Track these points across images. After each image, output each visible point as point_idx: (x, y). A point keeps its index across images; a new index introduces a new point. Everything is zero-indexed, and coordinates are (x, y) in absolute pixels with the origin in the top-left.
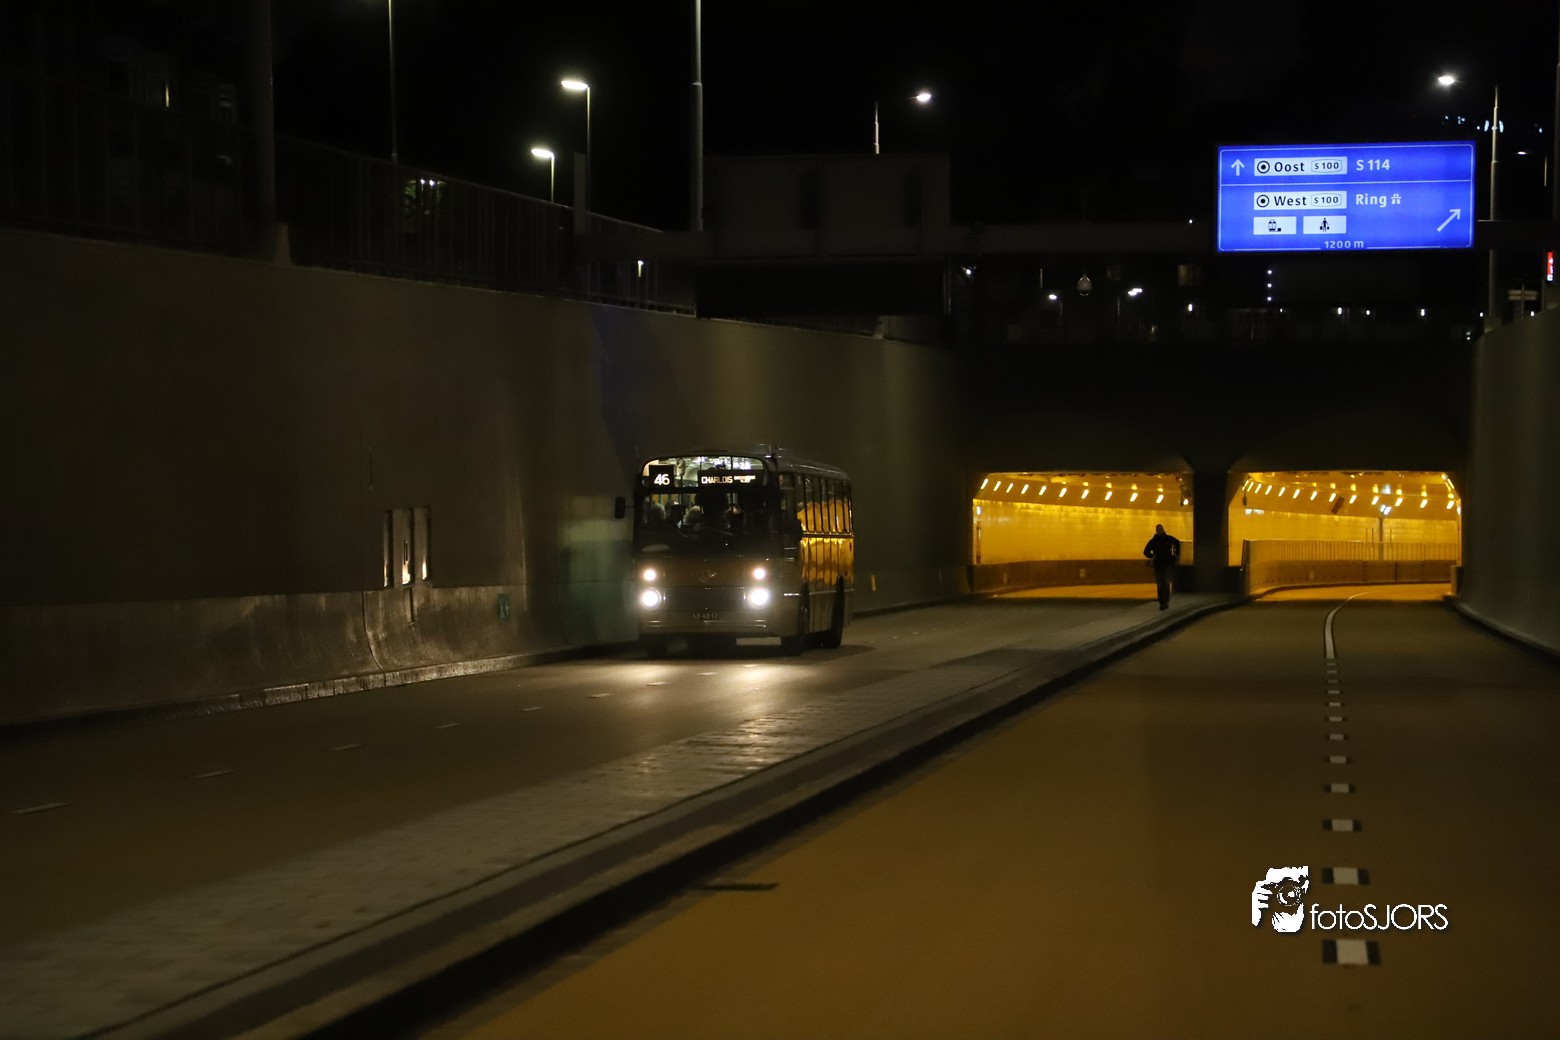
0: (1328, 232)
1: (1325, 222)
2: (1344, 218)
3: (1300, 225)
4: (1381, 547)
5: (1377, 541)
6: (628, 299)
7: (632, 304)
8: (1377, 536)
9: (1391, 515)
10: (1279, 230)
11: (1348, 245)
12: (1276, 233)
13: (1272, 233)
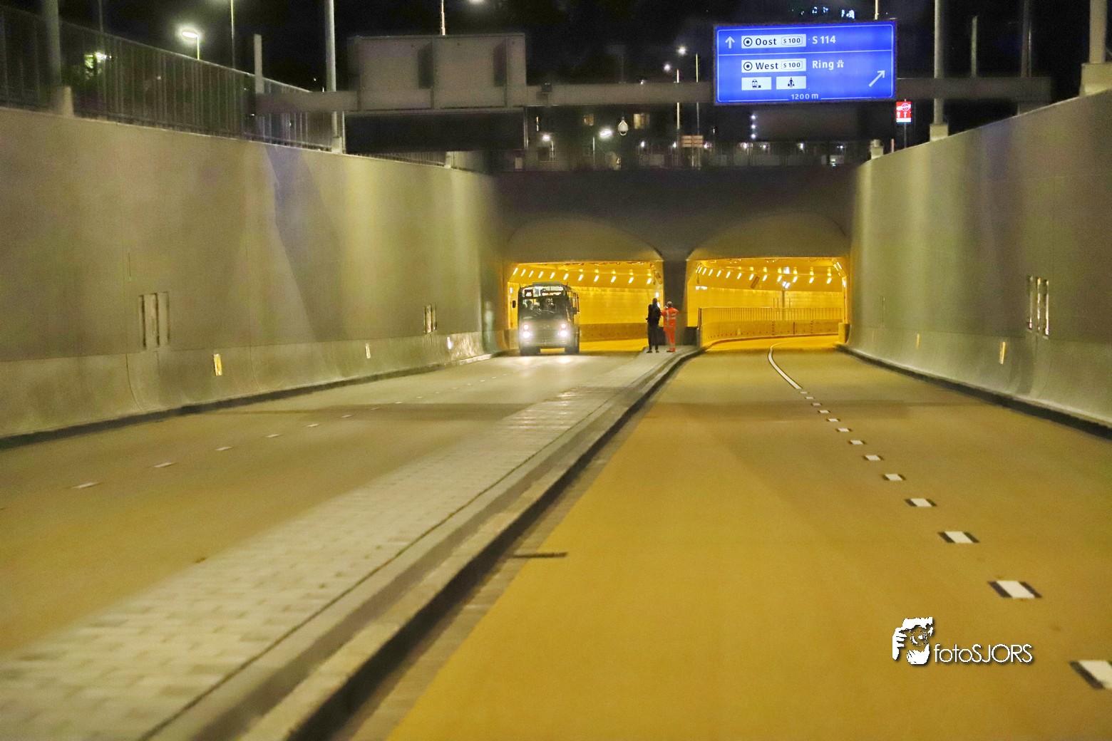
0: (793, 88)
1: (791, 81)
2: (805, 77)
3: (774, 83)
4: (783, 311)
5: (781, 307)
6: (289, 140)
7: (292, 144)
8: (781, 304)
9: (791, 289)
10: (760, 87)
11: (807, 96)
12: (757, 89)
13: (755, 89)
